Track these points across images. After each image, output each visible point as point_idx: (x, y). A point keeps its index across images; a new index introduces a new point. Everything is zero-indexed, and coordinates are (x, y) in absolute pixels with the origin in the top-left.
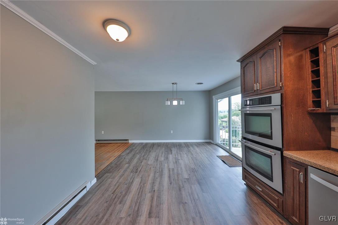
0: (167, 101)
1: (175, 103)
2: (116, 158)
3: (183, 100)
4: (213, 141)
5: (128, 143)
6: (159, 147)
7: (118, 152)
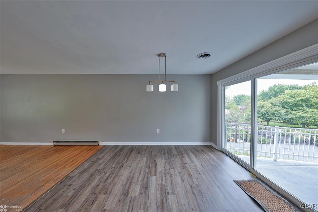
0: (149, 84)
1: (162, 88)
2: (55, 185)
3: (175, 84)
4: (217, 145)
5: (98, 146)
6: (139, 155)
7: (70, 168)
